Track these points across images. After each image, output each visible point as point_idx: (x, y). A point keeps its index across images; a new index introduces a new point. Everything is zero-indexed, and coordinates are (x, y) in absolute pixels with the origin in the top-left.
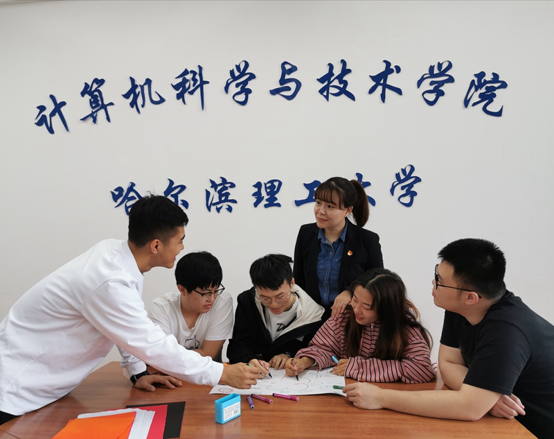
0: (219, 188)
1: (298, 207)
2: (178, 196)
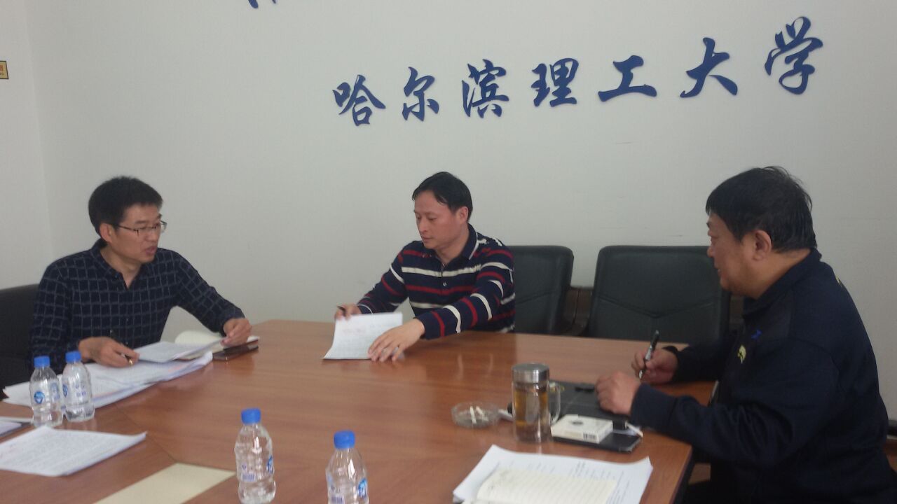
0: (482, 77)
1: (604, 103)
2: (424, 94)
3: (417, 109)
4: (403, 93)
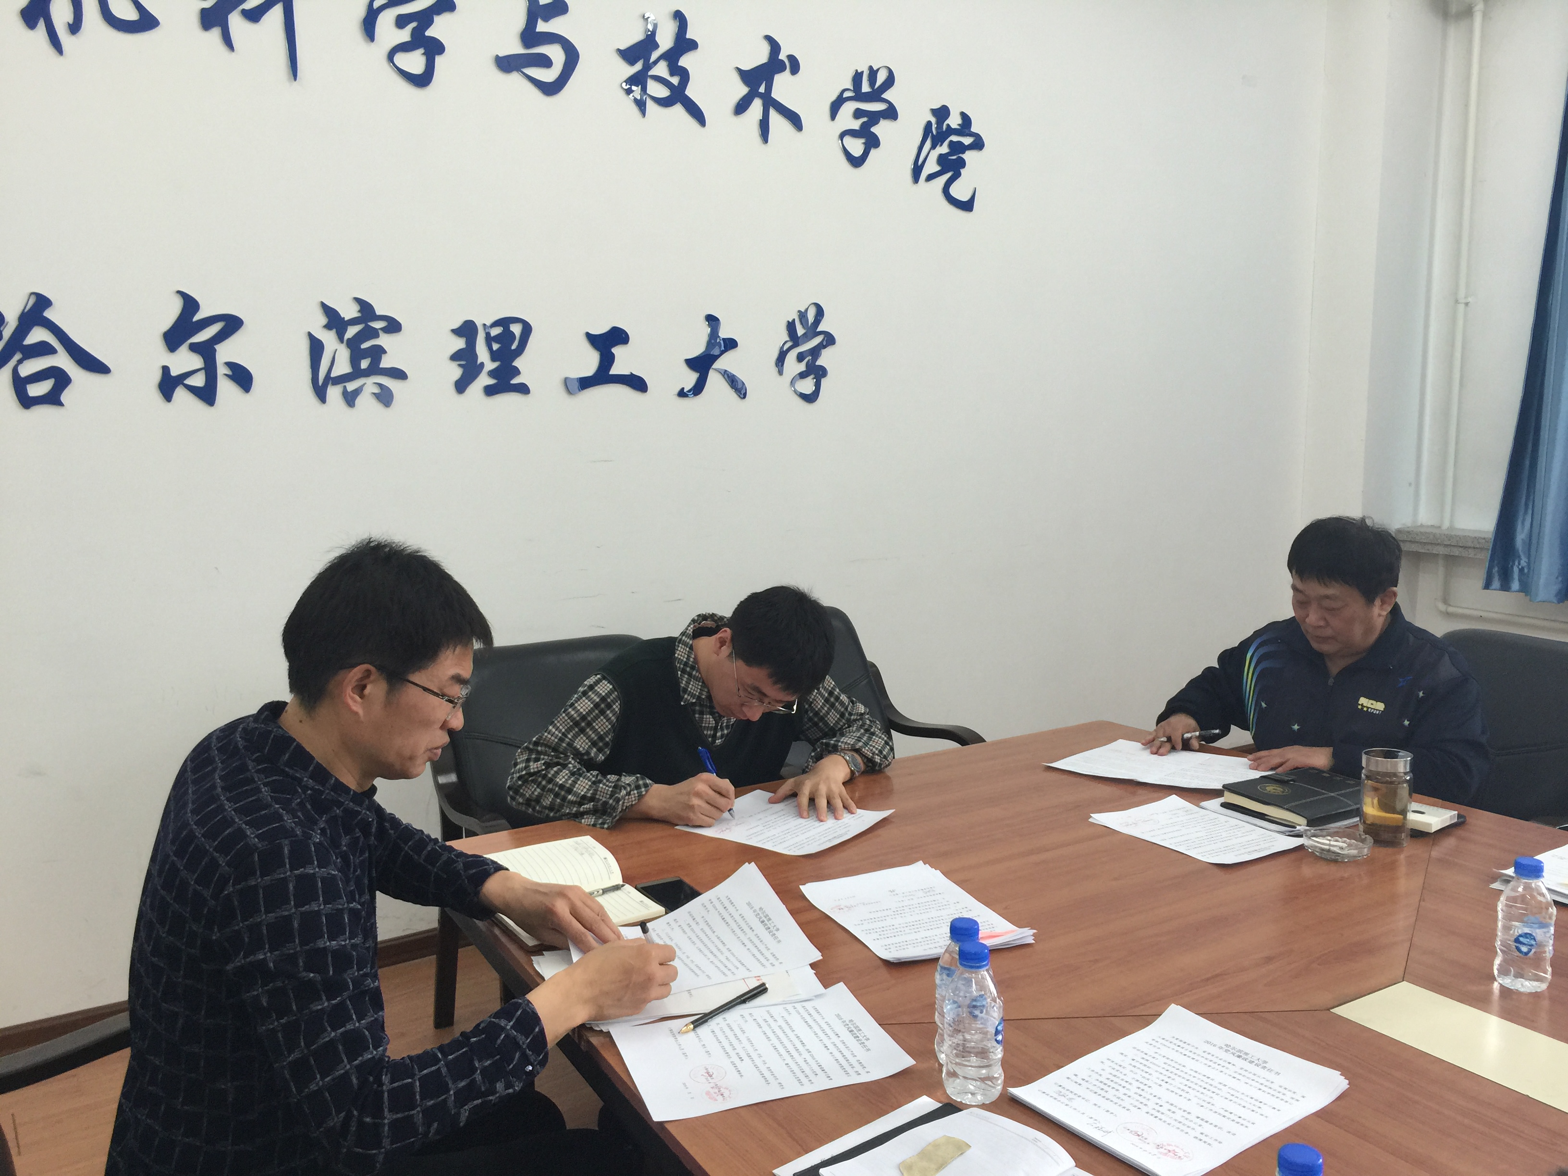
0: (351, 331)
1: (573, 396)
2: (215, 350)
3: (198, 381)
4: (159, 345)
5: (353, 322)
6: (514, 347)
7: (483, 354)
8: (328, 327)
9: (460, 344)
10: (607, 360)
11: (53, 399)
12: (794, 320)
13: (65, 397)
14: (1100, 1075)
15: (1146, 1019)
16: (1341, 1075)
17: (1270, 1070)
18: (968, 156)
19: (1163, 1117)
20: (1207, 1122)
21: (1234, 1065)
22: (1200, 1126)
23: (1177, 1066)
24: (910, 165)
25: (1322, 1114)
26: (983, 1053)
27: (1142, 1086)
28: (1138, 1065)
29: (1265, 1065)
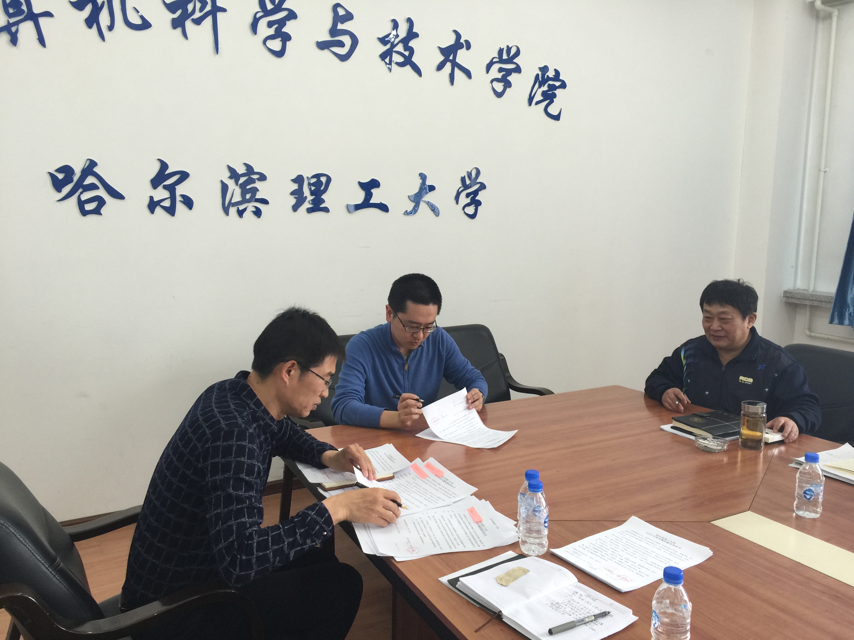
0: (242, 180)
1: (351, 214)
2: (175, 189)
4: (149, 186)
5: (243, 175)
6: (322, 189)
7: (306, 192)
8: (231, 177)
9: (295, 187)
10: (369, 195)
11: (97, 211)
12: (465, 176)
13: (103, 211)
14: (595, 545)
15: (619, 522)
16: (710, 549)
17: (676, 546)
18: (558, 92)
19: (623, 564)
20: (643, 567)
21: (659, 544)
22: (639, 568)
23: (632, 543)
24: (527, 97)
25: (699, 566)
26: (539, 532)
27: (614, 551)
28: (613, 542)
29: (674, 544)
